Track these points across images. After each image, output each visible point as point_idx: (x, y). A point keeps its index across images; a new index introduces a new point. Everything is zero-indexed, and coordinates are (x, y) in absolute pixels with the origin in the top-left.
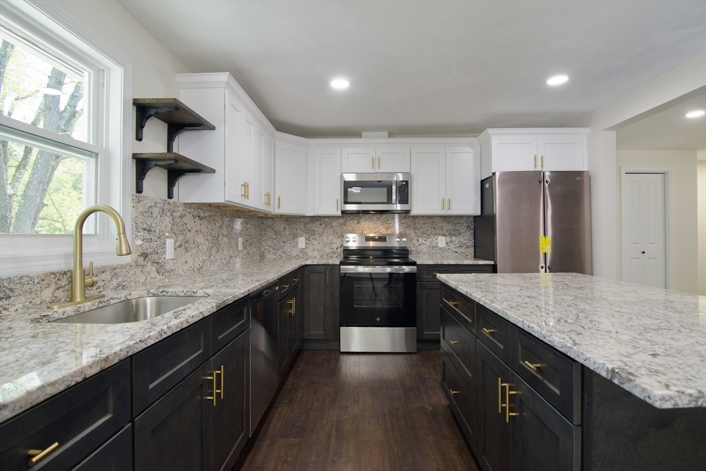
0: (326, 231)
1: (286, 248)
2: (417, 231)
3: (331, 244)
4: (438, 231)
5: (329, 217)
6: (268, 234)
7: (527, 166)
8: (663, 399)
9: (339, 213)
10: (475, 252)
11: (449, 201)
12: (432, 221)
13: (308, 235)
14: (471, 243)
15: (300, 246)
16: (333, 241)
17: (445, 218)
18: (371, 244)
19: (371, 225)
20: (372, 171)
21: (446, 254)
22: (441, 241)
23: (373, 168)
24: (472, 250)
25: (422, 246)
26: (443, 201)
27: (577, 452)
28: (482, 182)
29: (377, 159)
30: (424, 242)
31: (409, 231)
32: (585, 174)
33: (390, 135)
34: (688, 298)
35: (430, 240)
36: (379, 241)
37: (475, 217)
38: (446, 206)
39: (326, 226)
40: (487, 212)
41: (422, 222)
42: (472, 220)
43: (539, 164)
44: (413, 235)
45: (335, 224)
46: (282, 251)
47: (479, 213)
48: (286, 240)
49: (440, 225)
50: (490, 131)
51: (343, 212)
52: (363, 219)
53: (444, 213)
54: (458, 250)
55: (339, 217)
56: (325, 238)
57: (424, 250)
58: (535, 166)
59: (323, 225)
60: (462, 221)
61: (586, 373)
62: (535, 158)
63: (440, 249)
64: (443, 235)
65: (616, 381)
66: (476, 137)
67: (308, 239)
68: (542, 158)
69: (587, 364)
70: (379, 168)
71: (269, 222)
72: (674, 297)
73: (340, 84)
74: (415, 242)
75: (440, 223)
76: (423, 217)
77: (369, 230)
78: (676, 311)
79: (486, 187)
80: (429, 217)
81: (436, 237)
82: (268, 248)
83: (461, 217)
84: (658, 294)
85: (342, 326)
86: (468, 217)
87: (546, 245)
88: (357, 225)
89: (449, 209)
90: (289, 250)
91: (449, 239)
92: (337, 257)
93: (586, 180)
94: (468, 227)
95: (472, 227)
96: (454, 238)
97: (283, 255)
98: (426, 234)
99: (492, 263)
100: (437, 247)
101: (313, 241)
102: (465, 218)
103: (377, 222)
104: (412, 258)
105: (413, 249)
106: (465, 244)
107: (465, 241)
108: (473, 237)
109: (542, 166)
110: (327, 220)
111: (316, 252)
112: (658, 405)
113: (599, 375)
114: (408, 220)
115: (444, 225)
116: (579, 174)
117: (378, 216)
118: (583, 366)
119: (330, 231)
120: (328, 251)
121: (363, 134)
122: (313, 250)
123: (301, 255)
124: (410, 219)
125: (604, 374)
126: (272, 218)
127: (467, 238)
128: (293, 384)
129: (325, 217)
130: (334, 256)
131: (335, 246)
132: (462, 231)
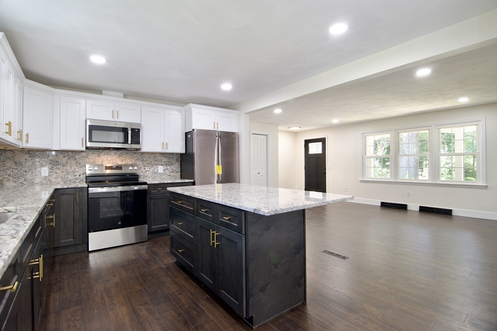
0: (69, 162)
1: (28, 176)
2: (144, 162)
3: (74, 172)
4: (158, 162)
5: (72, 151)
6: (7, 164)
7: (209, 127)
8: (268, 213)
9: (84, 149)
10: (181, 175)
11: (167, 144)
12: (154, 156)
13: (51, 166)
14: (179, 170)
15: (43, 175)
16: (76, 170)
17: (163, 154)
18: (108, 172)
19: (109, 158)
20: (112, 120)
21: (164, 177)
22: (161, 169)
23: (113, 117)
24: (179, 174)
25: (148, 172)
26: (163, 144)
27: (244, 245)
28: (186, 134)
29: (116, 111)
30: (149, 169)
31: (138, 163)
32: (236, 134)
33: (125, 96)
34: (274, 189)
35: (153, 168)
36: (116, 169)
37: (181, 154)
38: (165, 147)
39: (69, 158)
40: (189, 151)
41: (147, 156)
42: (179, 156)
43: (216, 127)
44: (141, 166)
45: (77, 157)
46: (23, 179)
47: (184, 152)
48: (27, 170)
49: (160, 159)
50: (191, 105)
51: (87, 148)
52: (103, 153)
53: (163, 151)
54: (171, 174)
55: (82, 151)
56: (68, 168)
57: (149, 175)
58: (214, 128)
59: (67, 158)
60: (173, 157)
61: (246, 212)
62: (214, 123)
63: (160, 174)
64: (162, 165)
65: (256, 212)
66: (183, 106)
67: (52, 169)
68: (217, 124)
69: (247, 210)
70: (118, 118)
71: (9, 154)
72: (270, 189)
73: (98, 59)
74: (143, 169)
75: (160, 158)
76: (148, 153)
77: (107, 162)
78: (270, 193)
79: (188, 137)
80: (152, 153)
81: (157, 166)
82: (8, 177)
83: (173, 154)
84: (265, 188)
85: (90, 232)
86: (177, 154)
87: (218, 170)
88: (98, 158)
89: (167, 149)
90: (31, 178)
91: (165, 167)
92: (79, 182)
93: (237, 137)
94: (177, 160)
95: (180, 160)
96: (168, 167)
97: (25, 183)
98: (150, 164)
99: (193, 181)
100: (158, 172)
101: (56, 170)
102: (175, 155)
103: (115, 156)
104: (141, 180)
105: (141, 174)
106: (175, 170)
107: (175, 169)
108: (180, 166)
109: (217, 128)
110: (70, 153)
111: (60, 179)
112: (266, 215)
113: (251, 212)
114: (137, 155)
115: (162, 158)
116: (233, 133)
117: (115, 151)
118: (245, 211)
119: (73, 162)
120: (71, 178)
121: (104, 92)
122: (57, 178)
123: (44, 182)
124: (139, 154)
125: (252, 211)
126: (12, 151)
127: (176, 167)
128: (56, 279)
129: (68, 151)
130: (77, 181)
131: (77, 174)
132: (174, 162)
